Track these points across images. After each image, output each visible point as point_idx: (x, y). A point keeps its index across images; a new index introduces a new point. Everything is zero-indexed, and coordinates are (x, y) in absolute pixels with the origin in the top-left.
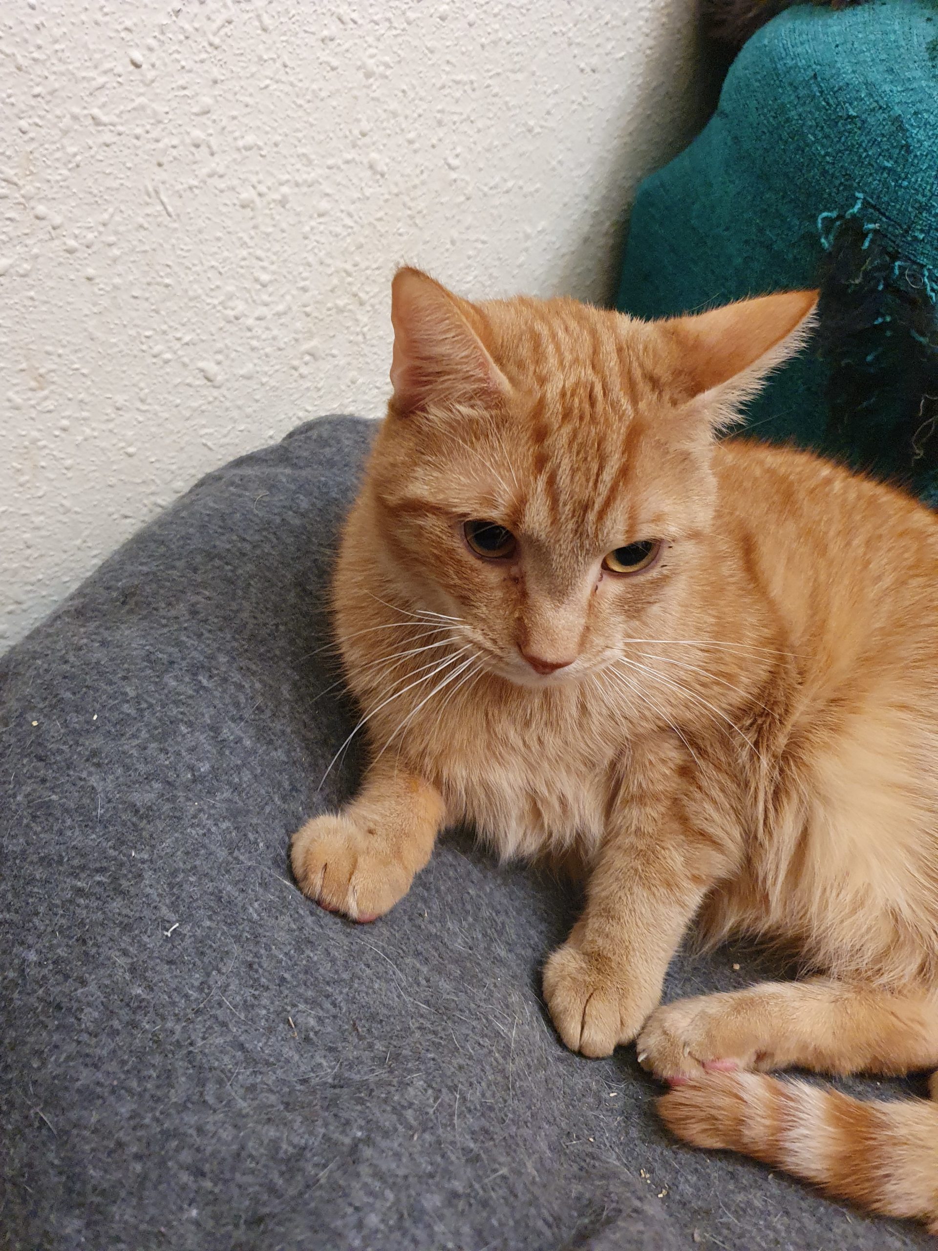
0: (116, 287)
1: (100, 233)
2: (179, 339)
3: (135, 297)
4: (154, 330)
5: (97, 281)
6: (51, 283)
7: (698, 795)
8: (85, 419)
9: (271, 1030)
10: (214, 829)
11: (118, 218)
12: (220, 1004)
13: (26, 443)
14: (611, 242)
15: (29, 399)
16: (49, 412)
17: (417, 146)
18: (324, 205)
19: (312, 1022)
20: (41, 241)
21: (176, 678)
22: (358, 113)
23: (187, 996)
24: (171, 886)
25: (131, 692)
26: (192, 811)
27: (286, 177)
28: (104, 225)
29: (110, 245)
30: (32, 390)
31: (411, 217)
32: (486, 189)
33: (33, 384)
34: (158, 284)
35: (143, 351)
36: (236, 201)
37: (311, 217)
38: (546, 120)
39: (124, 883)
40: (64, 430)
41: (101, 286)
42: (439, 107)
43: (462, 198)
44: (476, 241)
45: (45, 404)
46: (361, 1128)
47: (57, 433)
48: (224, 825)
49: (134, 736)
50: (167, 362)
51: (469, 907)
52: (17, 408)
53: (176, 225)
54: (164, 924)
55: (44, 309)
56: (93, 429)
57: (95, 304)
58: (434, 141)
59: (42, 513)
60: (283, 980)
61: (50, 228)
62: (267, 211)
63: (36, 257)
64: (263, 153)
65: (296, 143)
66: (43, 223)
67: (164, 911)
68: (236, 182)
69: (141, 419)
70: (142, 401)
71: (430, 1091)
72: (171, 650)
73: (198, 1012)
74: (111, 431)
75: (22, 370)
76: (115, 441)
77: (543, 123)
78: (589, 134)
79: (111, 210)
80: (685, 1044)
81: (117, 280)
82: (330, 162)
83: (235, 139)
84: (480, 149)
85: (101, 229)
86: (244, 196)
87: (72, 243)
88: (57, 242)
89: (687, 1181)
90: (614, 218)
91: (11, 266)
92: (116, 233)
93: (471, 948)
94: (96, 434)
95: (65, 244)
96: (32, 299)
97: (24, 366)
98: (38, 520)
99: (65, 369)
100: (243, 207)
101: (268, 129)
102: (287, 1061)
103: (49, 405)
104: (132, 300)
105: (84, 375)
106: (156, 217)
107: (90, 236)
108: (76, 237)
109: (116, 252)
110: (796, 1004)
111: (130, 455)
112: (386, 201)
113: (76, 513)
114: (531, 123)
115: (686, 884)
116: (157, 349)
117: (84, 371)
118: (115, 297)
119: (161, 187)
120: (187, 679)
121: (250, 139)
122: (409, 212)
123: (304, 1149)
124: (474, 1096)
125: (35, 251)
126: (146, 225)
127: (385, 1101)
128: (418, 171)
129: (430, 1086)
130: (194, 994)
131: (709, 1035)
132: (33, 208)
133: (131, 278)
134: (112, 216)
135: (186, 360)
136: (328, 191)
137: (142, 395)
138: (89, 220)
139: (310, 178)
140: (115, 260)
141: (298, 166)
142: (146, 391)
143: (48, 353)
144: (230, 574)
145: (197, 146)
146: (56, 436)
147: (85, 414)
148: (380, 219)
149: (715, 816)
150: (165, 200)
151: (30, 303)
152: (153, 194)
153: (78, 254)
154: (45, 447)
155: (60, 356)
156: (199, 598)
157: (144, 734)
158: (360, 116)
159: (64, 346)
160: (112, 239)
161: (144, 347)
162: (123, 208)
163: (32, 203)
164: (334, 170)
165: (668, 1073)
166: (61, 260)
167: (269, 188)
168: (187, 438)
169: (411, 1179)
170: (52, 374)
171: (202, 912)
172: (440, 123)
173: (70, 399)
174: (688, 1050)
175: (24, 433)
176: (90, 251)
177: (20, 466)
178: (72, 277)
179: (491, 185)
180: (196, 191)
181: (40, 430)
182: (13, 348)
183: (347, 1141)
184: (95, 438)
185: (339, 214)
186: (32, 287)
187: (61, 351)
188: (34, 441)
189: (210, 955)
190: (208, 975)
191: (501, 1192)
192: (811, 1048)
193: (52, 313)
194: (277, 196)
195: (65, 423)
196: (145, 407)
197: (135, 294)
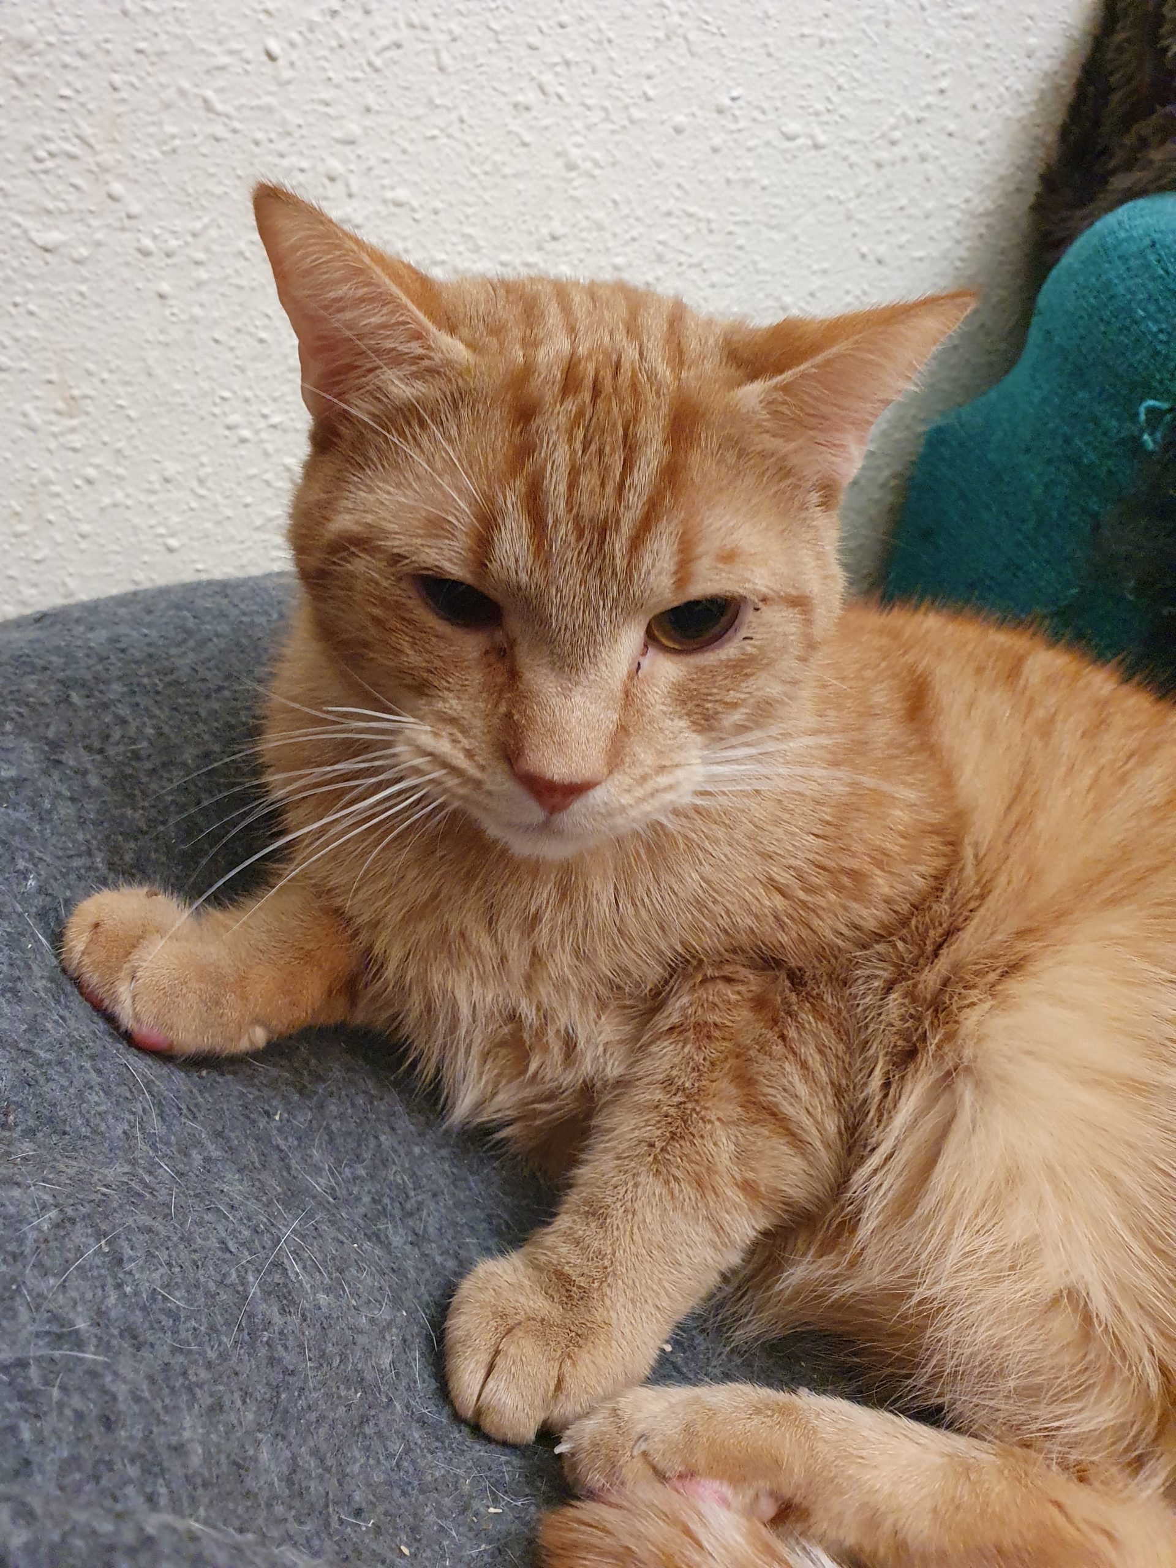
0: (195, 320)
1: (187, 244)
2: (265, 417)
3: (216, 341)
4: (234, 393)
5: (172, 302)
6: (110, 284)
8: (120, 478)
11: (213, 233)
13: (35, 481)
15: (51, 423)
16: (75, 450)
20: (109, 226)
22: (550, 208)
27: (442, 257)
28: (194, 235)
29: (198, 263)
30: (58, 413)
33: (60, 405)
34: (251, 335)
35: (214, 415)
40: (89, 482)
41: (175, 310)
42: (661, 237)
45: (70, 437)
47: (79, 482)
50: (243, 441)
52: (33, 429)
55: (95, 312)
56: (128, 496)
57: (162, 331)
59: (35, 585)
61: (123, 215)
63: (99, 244)
64: (417, 216)
65: (463, 218)
66: (115, 206)
69: (194, 505)
70: (201, 482)
72: (54, 659)
74: (151, 506)
75: (50, 382)
76: (153, 522)
79: (206, 220)
81: (197, 311)
83: (383, 187)
85: (189, 239)
87: (147, 243)
88: (128, 235)
91: (65, 244)
92: (207, 250)
93: (335, 1198)
94: (129, 502)
95: (138, 240)
96: (82, 294)
97: (53, 376)
99: (105, 400)
101: (427, 188)
103: (77, 440)
104: (213, 344)
105: (129, 417)
107: (173, 243)
108: (155, 237)
109: (202, 274)
111: (171, 550)
116: (234, 419)
117: (132, 413)
118: (190, 332)
121: (402, 194)
125: (99, 236)
126: (248, 254)
131: (689, 1430)
132: (107, 183)
133: (216, 314)
134: (206, 227)
135: (270, 448)
137: (202, 472)
138: (177, 222)
140: (200, 284)
141: (461, 248)
142: (208, 470)
143: (89, 373)
145: (332, 179)
146: (77, 487)
147: (121, 471)
151: (77, 298)
153: (151, 260)
154: (57, 495)
155: (103, 381)
158: (552, 213)
159: (111, 371)
160: (201, 256)
161: (217, 410)
162: (222, 222)
163: (108, 177)
166: (129, 259)
168: (251, 555)
170: (88, 401)
172: (660, 258)
173: (105, 444)
175: (34, 465)
176: (169, 261)
177: (18, 509)
178: (140, 285)
181: (56, 470)
182: (45, 349)
184: (128, 508)
186: (85, 280)
187: (105, 375)
188: (46, 482)
193: (104, 322)
195: (91, 472)
196: (202, 492)
197: (217, 337)
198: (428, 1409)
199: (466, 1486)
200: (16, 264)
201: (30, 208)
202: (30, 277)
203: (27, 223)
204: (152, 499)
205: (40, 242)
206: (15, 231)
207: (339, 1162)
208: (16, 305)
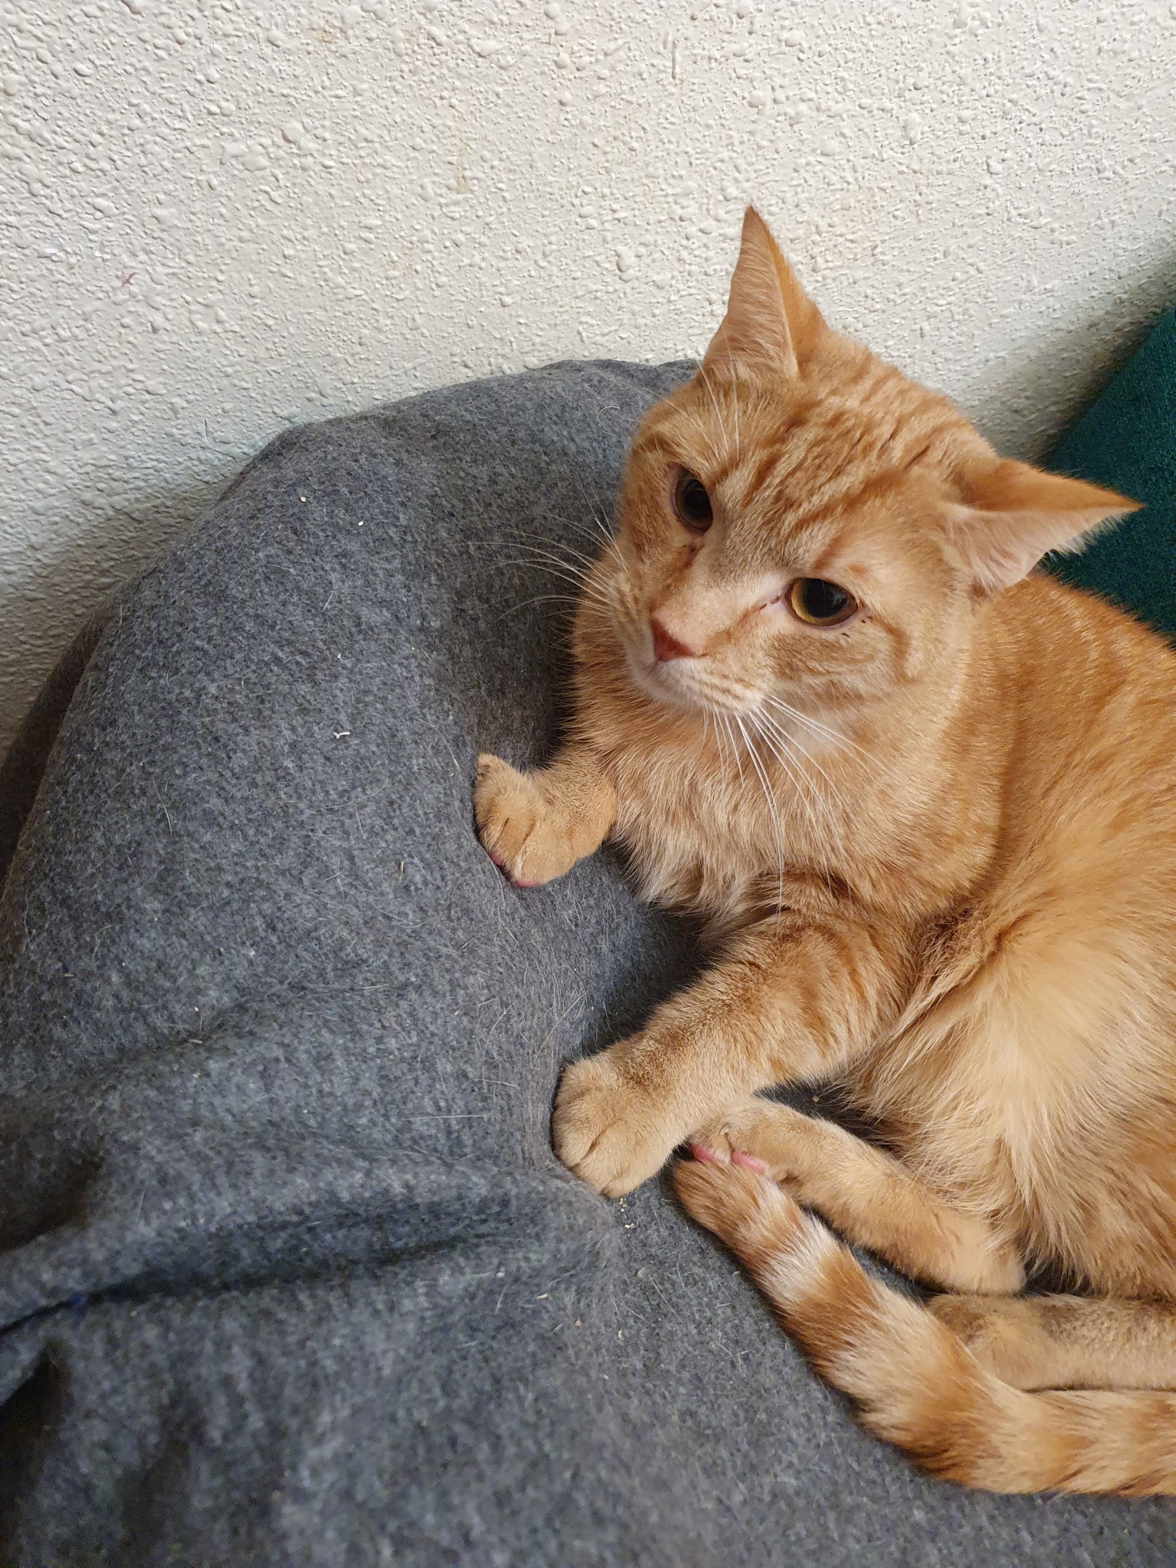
0: (582, 125)
1: (597, 61)
3: (595, 145)
4: (595, 188)
5: (568, 109)
6: (523, 89)
8: (482, 245)
9: (382, 861)
10: (417, 678)
11: (622, 54)
12: (351, 816)
13: (415, 238)
15: (441, 196)
16: (453, 218)
17: (965, 128)
18: (834, 145)
19: (418, 878)
20: (538, 40)
21: (449, 530)
22: (924, 61)
23: (327, 793)
24: (358, 701)
25: (403, 520)
26: (406, 652)
27: (812, 95)
28: (606, 54)
29: (601, 78)
30: (449, 188)
31: (917, 204)
32: (1014, 213)
33: (453, 182)
34: (624, 143)
35: (573, 205)
36: (746, 95)
37: (814, 151)
39: (320, 676)
40: (456, 244)
41: (569, 116)
42: (1014, 96)
43: (983, 211)
44: (972, 265)
45: (452, 208)
46: (417, 976)
47: (448, 244)
48: (426, 680)
49: (387, 559)
50: (590, 228)
52: (425, 198)
53: (674, 90)
54: (339, 727)
55: (503, 110)
56: (483, 259)
57: (553, 132)
58: (987, 132)
59: (392, 318)
60: (411, 832)
61: (553, 31)
62: (772, 122)
63: (524, 54)
64: (802, 56)
65: (842, 63)
66: (550, 23)
67: (343, 717)
68: (758, 74)
69: (533, 273)
70: (545, 256)
72: (456, 502)
73: (330, 810)
74: (498, 270)
75: (450, 163)
76: (497, 282)
79: (620, 42)
80: (726, 1125)
81: (587, 118)
82: (866, 101)
83: (783, 27)
84: (1032, 164)
85: (601, 57)
86: (758, 93)
87: (565, 57)
88: (552, 49)
89: (658, 1230)
91: (497, 52)
92: (613, 69)
94: (483, 265)
95: (558, 54)
96: (498, 95)
97: (453, 159)
98: (384, 321)
99: (490, 183)
100: (751, 105)
101: (821, 32)
102: (382, 894)
103: (456, 211)
104: (591, 146)
105: (504, 198)
106: (661, 71)
107: (586, 59)
108: (572, 53)
109: (602, 88)
111: (503, 306)
112: (901, 173)
113: (423, 335)
116: (588, 210)
117: (507, 195)
118: (576, 135)
119: (682, 43)
120: (458, 537)
121: (797, 35)
122: (918, 198)
123: (364, 961)
125: (527, 48)
126: (645, 76)
127: (447, 971)
128: (952, 157)
130: (333, 795)
133: (602, 123)
134: (618, 49)
135: (609, 236)
136: (846, 131)
137: (548, 249)
138: (595, 41)
139: (836, 108)
140: (597, 96)
141: (831, 89)
142: (554, 247)
143: (483, 159)
144: (543, 465)
145: (740, 17)
146: (446, 247)
147: (484, 239)
148: (883, 190)
150: (678, 57)
151: (494, 98)
152: (670, 45)
153: (564, 72)
154: (429, 252)
155: (492, 167)
156: (504, 471)
157: (396, 563)
158: (924, 65)
159: (501, 160)
160: (605, 73)
161: (576, 202)
162: (633, 45)
164: (865, 112)
166: (546, 69)
167: (788, 98)
168: (565, 317)
169: (436, 1040)
170: (476, 182)
171: (373, 736)
172: (1005, 115)
173: (478, 216)
175: (418, 227)
176: (577, 74)
177: (396, 259)
178: (547, 92)
179: (1022, 211)
180: (714, 64)
181: (433, 232)
182: (454, 136)
183: (402, 978)
184: (481, 268)
185: (843, 162)
186: (504, 83)
187: (496, 163)
188: (423, 241)
189: (362, 775)
190: (354, 788)
193: (509, 119)
194: (791, 112)
195: (461, 237)
196: (543, 264)
197: (596, 142)
200: (452, 64)
201: (478, 18)
202: (460, 76)
203: (472, 31)
204: (502, 264)
205: (477, 49)
206: (461, 37)
208: (442, 98)
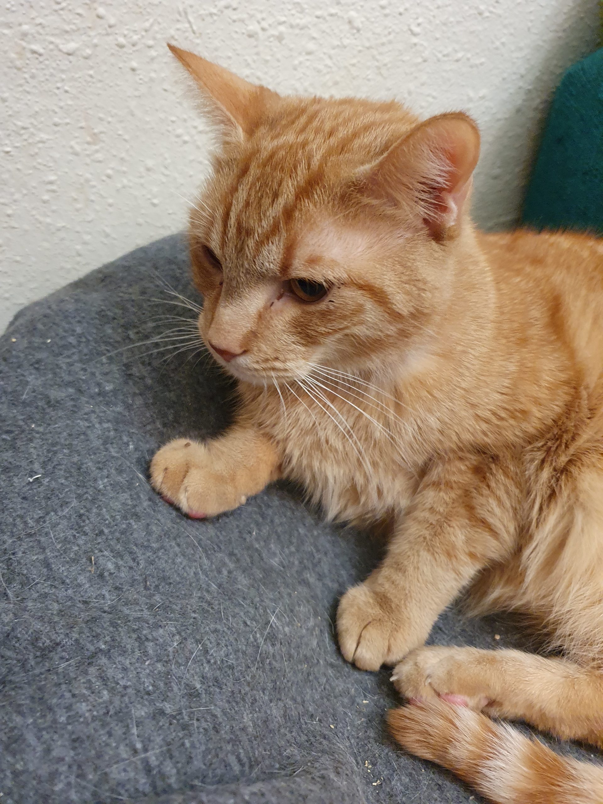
0: (152, 80)
1: (143, 37)
2: (195, 127)
3: (165, 90)
4: (178, 117)
5: (138, 72)
6: (105, 68)
7: (486, 492)
8: (124, 172)
9: (75, 561)
10: (97, 426)
11: (156, 28)
12: (47, 534)
13: (82, 181)
14: (539, 116)
15: (85, 150)
16: (100, 162)
17: (387, 11)
18: (311, 46)
19: (110, 566)
20: (99, 34)
21: (113, 328)
23: (26, 523)
24: (49, 451)
25: (79, 330)
26: (87, 410)
28: (146, 31)
29: (150, 47)
30: (88, 143)
31: (378, 68)
32: (440, 56)
33: (89, 139)
35: (169, 131)
36: (244, 31)
37: (300, 54)
38: (494, 7)
39: (19, 443)
40: (109, 177)
41: (141, 77)
43: (420, 60)
44: (428, 95)
45: (97, 155)
46: (105, 643)
47: (104, 178)
48: (106, 425)
49: (69, 357)
50: (185, 142)
51: (294, 540)
52: (76, 154)
53: (198, 41)
54: (32, 473)
55: (99, 85)
56: (129, 181)
57: (136, 90)
58: (401, 10)
59: (90, 233)
60: (101, 533)
61: (106, 26)
62: (267, 43)
63: (96, 46)
66: (102, 22)
67: (36, 466)
68: (245, 16)
69: (164, 180)
70: (166, 168)
71: (177, 637)
72: (117, 311)
73: (30, 535)
74: (142, 185)
75: (82, 128)
76: (144, 193)
77: (491, 9)
78: (530, 24)
79: (151, 20)
80: (429, 676)
81: (153, 75)
82: (319, 13)
84: (438, 22)
85: (144, 33)
86: (251, 27)
87: (122, 40)
88: (111, 38)
89: (400, 779)
90: (544, 97)
91: (78, 49)
92: (154, 39)
93: (284, 567)
94: (131, 184)
95: (116, 40)
96: (91, 76)
97: (83, 124)
98: (87, 238)
99: (112, 133)
100: (250, 36)
102: (79, 586)
103: (99, 156)
104: (163, 92)
105: (125, 140)
106: (184, 32)
107: (135, 37)
108: (125, 36)
109: (153, 53)
110: (531, 670)
111: (154, 205)
112: (360, 51)
113: (115, 239)
114: (482, 7)
115: (464, 558)
116: (179, 131)
117: (126, 137)
118: (150, 87)
119: (189, 10)
120: (120, 330)
122: (377, 64)
123: (58, 644)
124: (217, 654)
125: (95, 41)
126: (176, 37)
127: (134, 631)
128: (386, 32)
129: (179, 633)
130: (31, 523)
131: (449, 673)
132: (95, 9)
133: (163, 75)
134: (152, 25)
136: (315, 35)
137: (166, 163)
138: (136, 25)
139: (303, 22)
140: (153, 59)
142: (169, 161)
143: (101, 119)
144: (178, 275)
146: (103, 181)
147: (124, 169)
148: (353, 65)
149: (497, 511)
150: (192, 20)
151: (89, 79)
152: (183, 14)
153: (125, 50)
154: (94, 187)
155: (109, 123)
156: (151, 285)
157: (76, 357)
159: (112, 116)
160: (151, 42)
161: (170, 128)
162: (160, 20)
163: (95, 5)
164: (321, 20)
165: (409, 693)
166: (113, 51)
167: (270, 25)
169: (129, 690)
170: (102, 135)
171: (62, 472)
173: (114, 156)
174: (429, 680)
175: (81, 173)
176: (134, 49)
177: (76, 197)
178: (121, 65)
179: (445, 52)
180: (215, 18)
181: (91, 174)
182: (76, 110)
183: (91, 648)
184: (131, 187)
185: (322, 55)
186: (92, 68)
187: (110, 119)
188: (87, 181)
189: (55, 501)
190: (48, 513)
191: (204, 725)
192: (537, 707)
193: (105, 90)
194: (276, 33)
195: (110, 172)
196: (167, 172)
197: (165, 87)
198: (333, 659)
199: (353, 691)
200: (54, 65)
201: (57, 32)
202: (63, 71)
203: (57, 41)
204: (142, 181)
205: (65, 51)
206: (51, 47)
207: (283, 547)
208: (58, 88)
